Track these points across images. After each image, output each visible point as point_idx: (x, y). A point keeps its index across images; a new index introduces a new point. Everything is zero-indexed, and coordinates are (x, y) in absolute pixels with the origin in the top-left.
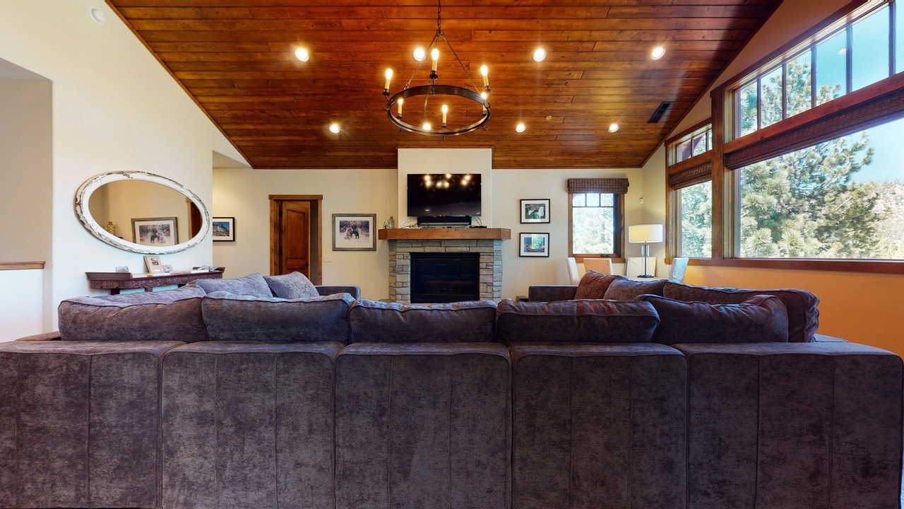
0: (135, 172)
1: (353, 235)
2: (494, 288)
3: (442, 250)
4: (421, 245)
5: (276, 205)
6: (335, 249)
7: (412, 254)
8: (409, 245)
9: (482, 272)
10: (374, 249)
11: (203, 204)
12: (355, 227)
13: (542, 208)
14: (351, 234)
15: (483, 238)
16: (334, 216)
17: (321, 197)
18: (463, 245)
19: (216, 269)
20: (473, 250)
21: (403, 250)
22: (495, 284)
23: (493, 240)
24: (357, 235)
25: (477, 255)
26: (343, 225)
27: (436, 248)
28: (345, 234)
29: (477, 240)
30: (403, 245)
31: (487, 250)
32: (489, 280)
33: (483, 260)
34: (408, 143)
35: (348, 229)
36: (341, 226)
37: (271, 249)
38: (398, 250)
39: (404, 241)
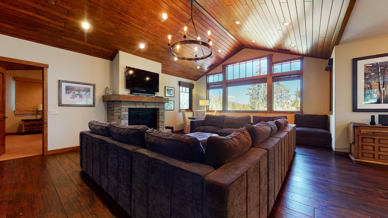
1: (78, 96)
2: (164, 123)
3: (144, 107)
4: (134, 104)
6: (60, 105)
7: (129, 109)
8: (129, 104)
9: (160, 117)
10: (94, 105)
13: (172, 91)
14: (76, 95)
16: (61, 81)
17: (47, 66)
18: (153, 105)
21: (125, 106)
22: (164, 121)
23: (164, 103)
24: (81, 96)
25: (158, 109)
26: (68, 89)
27: (141, 106)
29: (158, 103)
30: (125, 104)
31: (162, 107)
32: (162, 120)
33: (161, 111)
34: (127, 50)
36: (66, 90)
38: (122, 106)
39: (125, 102)
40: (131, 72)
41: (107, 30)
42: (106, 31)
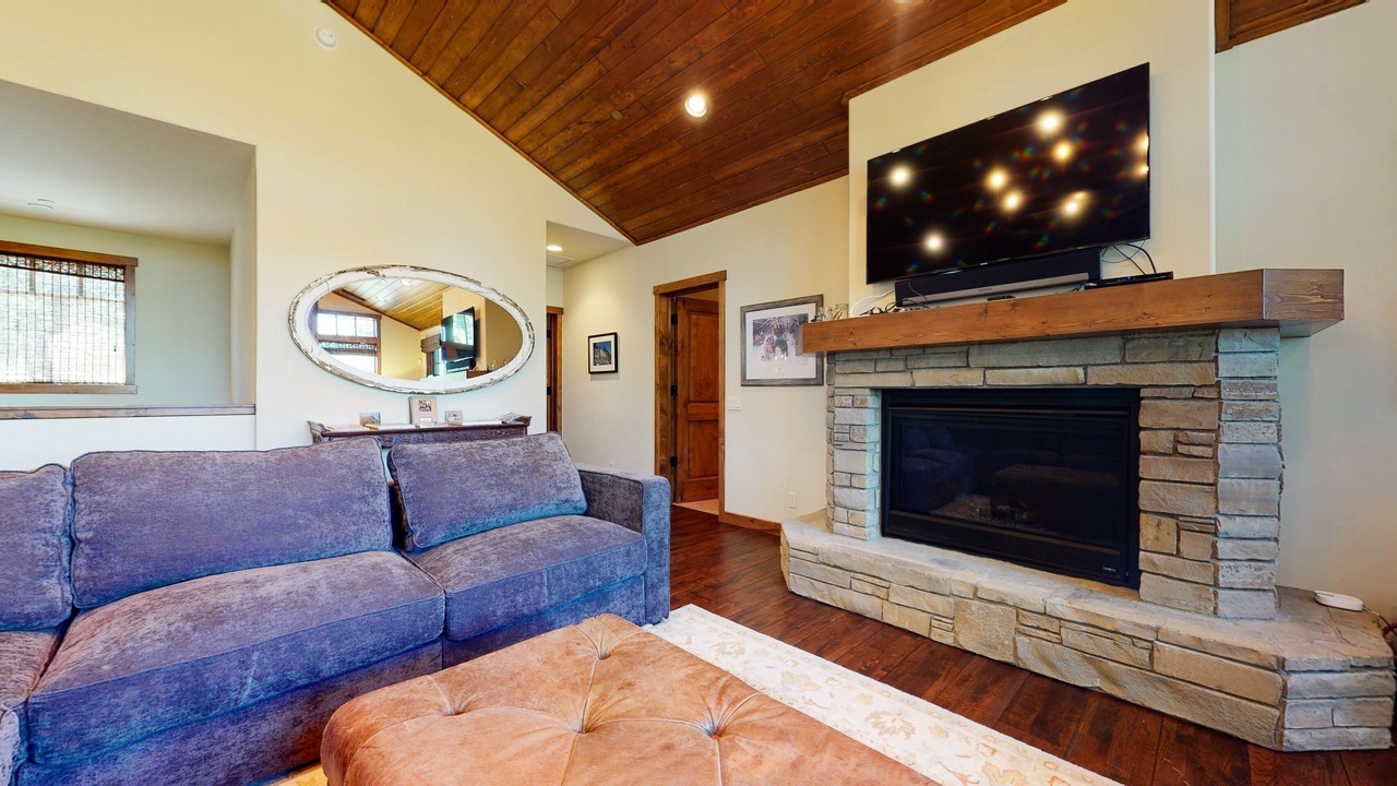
0: (388, 267)
1: (778, 349)
2: (1222, 545)
3: (971, 379)
4: (900, 366)
5: (666, 304)
6: (745, 383)
7: (883, 392)
8: (869, 367)
9: (1148, 467)
10: (817, 380)
11: (521, 311)
12: (780, 331)
14: (774, 348)
15: (1149, 323)
16: (745, 310)
18: (1056, 360)
19: (517, 420)
20: (1107, 375)
21: (850, 381)
22: (1225, 525)
23: (1213, 329)
24: (785, 350)
25: (1127, 399)
27: (947, 373)
28: (761, 349)
30: (852, 366)
31: (1181, 374)
32: (1196, 504)
35: (767, 337)
36: (756, 332)
37: (656, 384)
38: (839, 381)
39: (852, 356)
40: (900, 177)
41: (732, 66)
42: (733, 70)
